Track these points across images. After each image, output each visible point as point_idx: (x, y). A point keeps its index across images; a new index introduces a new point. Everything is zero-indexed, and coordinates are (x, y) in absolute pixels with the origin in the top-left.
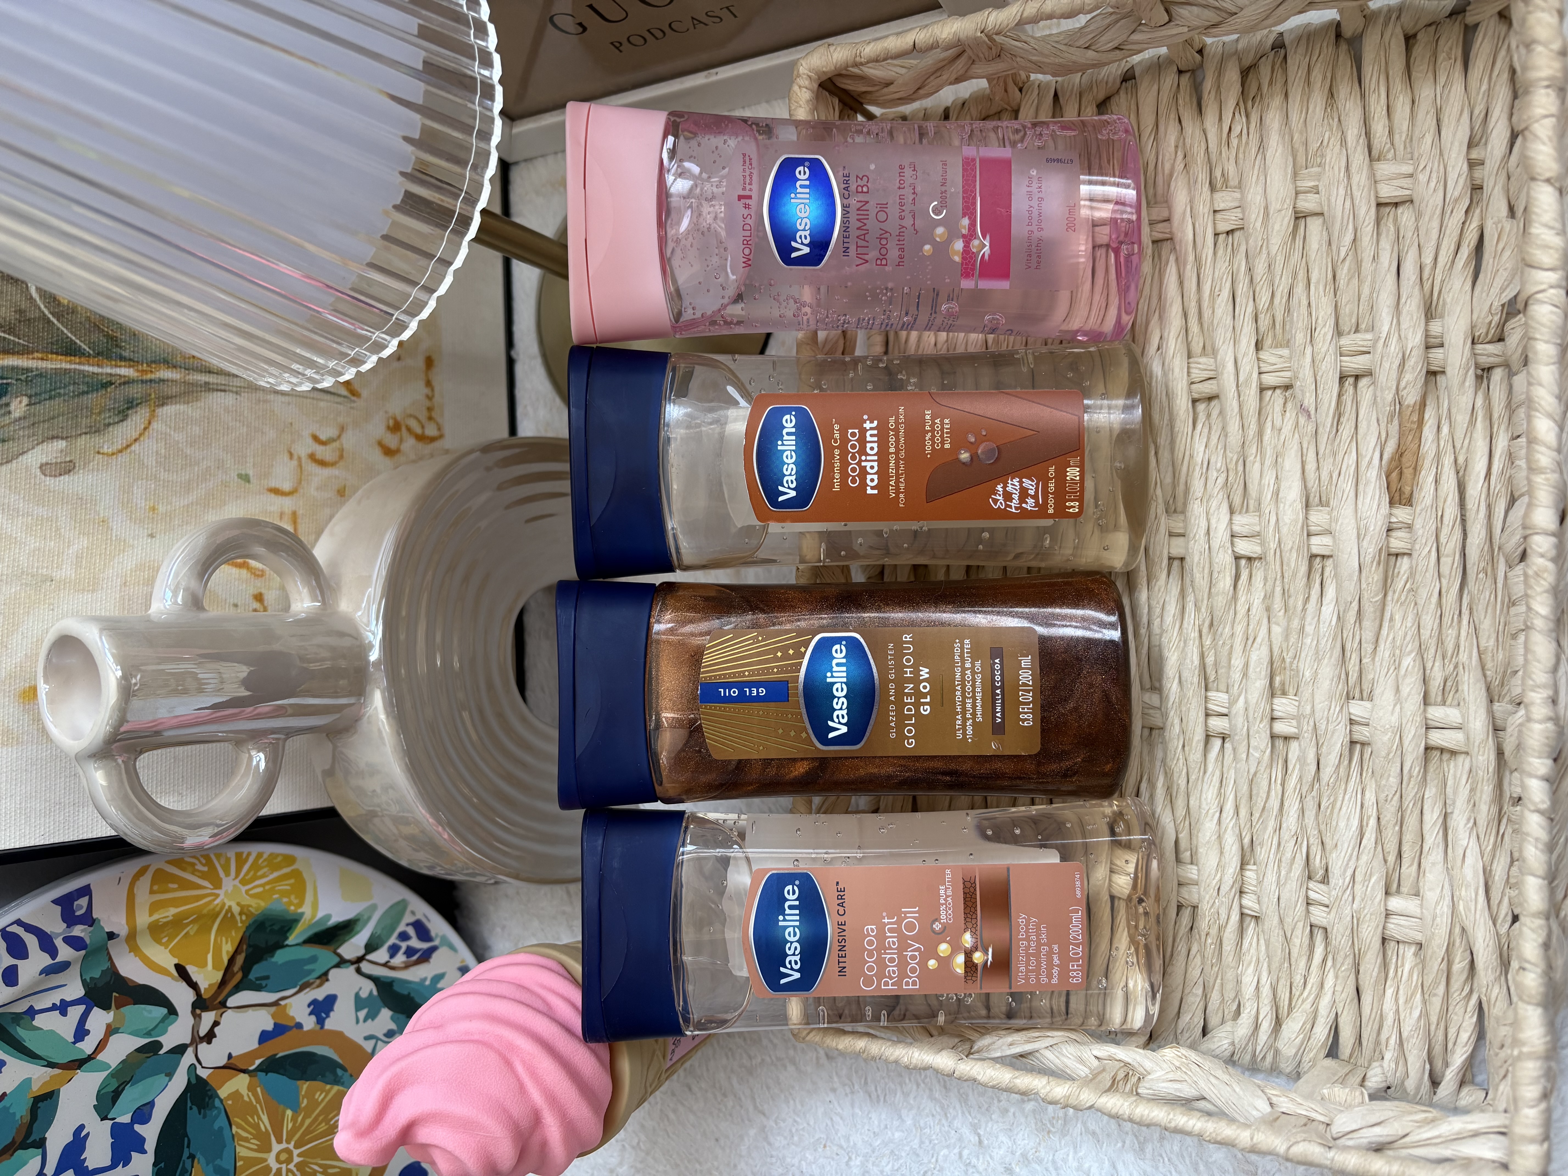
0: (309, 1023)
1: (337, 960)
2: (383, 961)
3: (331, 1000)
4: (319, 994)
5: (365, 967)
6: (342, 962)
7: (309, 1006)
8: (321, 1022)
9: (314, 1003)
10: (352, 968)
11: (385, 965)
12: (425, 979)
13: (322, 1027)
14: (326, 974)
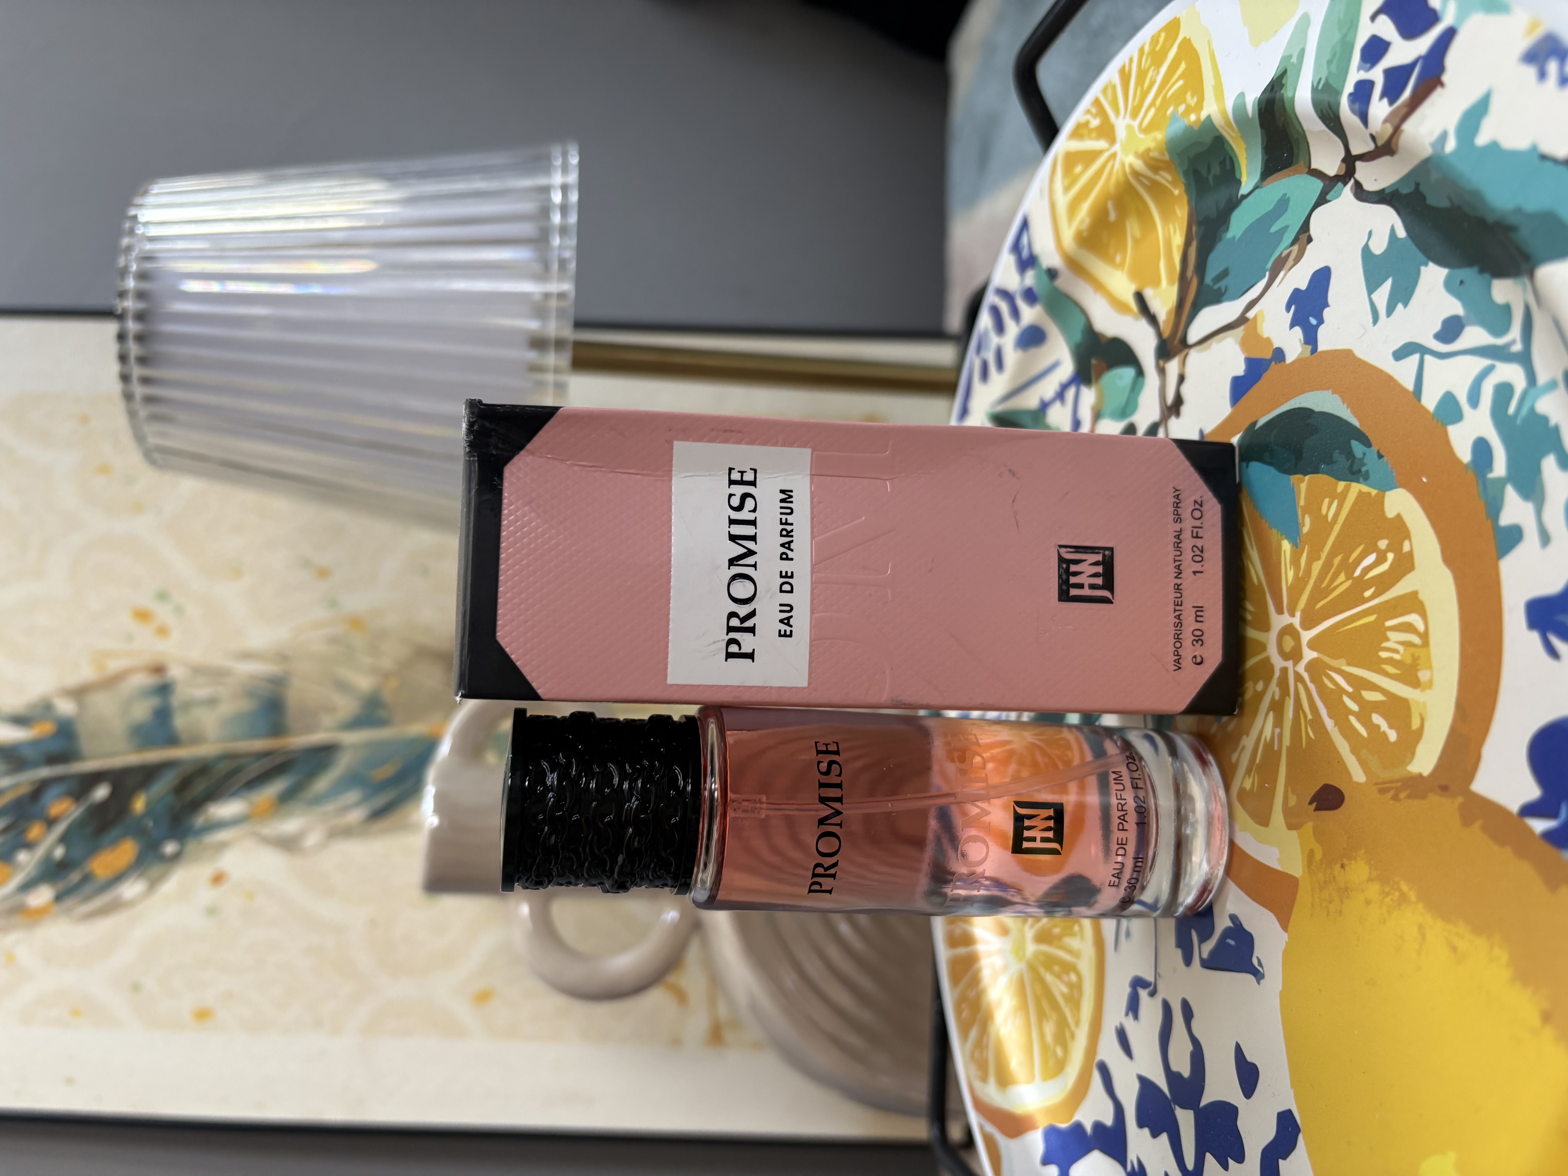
0: (1293, 344)
3: (1321, 282)
4: (1302, 275)
6: (1326, 187)
7: (1289, 307)
8: (1311, 338)
9: (1295, 299)
10: (1347, 192)
13: (1314, 348)
14: (1305, 226)
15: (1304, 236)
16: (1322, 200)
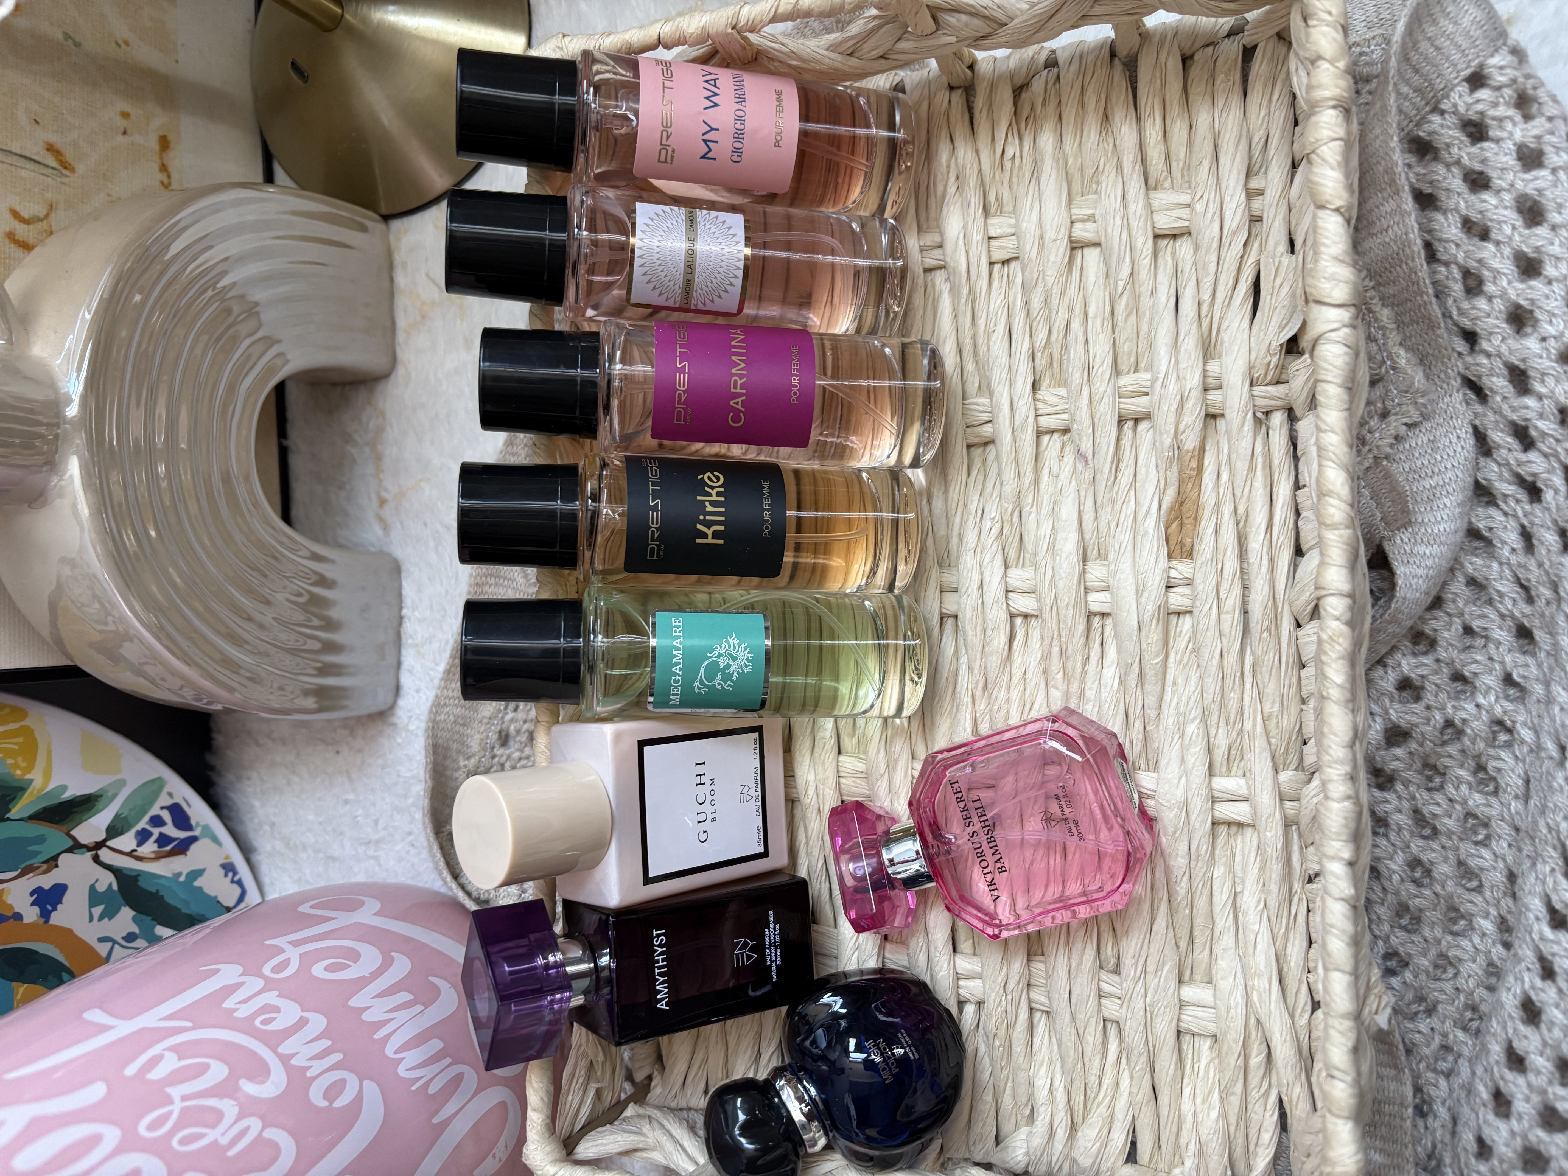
0: (31, 915)
1: (70, 843)
2: (128, 849)
3: (59, 891)
4: (46, 881)
5: (105, 855)
6: (76, 847)
7: (32, 894)
8: (45, 915)
9: (38, 892)
10: (89, 855)
11: (131, 854)
12: (180, 874)
13: (47, 921)
14: (55, 858)
15: (53, 862)
16: (70, 850)
